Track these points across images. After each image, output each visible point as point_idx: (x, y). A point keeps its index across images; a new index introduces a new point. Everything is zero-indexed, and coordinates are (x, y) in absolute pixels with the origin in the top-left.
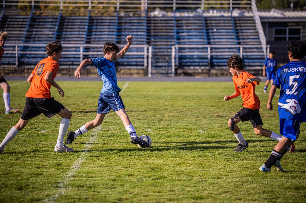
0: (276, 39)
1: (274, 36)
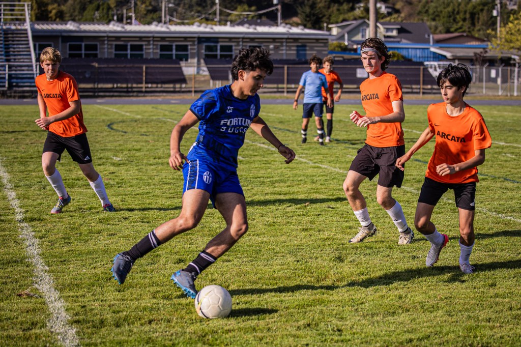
0: (70, 55)
1: (68, 52)
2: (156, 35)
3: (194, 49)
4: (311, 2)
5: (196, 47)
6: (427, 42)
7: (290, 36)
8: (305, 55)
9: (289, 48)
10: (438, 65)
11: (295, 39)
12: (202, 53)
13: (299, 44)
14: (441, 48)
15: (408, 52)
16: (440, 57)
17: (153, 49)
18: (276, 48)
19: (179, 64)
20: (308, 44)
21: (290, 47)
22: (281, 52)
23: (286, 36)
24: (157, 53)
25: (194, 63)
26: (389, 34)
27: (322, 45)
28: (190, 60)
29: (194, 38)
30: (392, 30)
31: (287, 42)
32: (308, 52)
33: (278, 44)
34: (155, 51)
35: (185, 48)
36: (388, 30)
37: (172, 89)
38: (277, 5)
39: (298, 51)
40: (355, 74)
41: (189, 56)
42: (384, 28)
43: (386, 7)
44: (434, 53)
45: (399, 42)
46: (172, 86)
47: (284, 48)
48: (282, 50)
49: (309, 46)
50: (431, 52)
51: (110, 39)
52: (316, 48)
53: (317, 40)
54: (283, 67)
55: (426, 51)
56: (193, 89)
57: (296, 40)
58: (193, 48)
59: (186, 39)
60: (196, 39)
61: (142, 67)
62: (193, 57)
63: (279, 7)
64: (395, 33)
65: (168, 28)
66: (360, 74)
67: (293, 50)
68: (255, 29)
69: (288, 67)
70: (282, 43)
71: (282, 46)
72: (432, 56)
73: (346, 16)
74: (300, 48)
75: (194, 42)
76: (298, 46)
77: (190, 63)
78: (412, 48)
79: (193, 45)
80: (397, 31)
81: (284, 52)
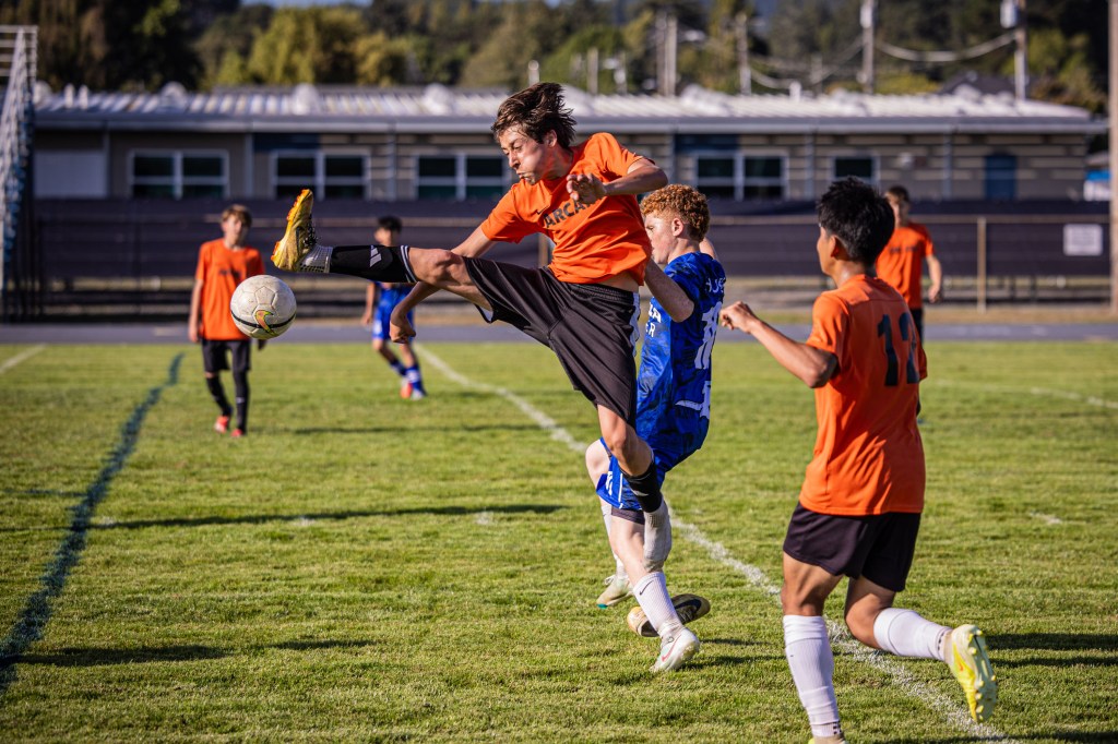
7: (962, 127)
8: (1012, 183)
11: (972, 137)
13: (992, 152)
18: (920, 163)
20: (1020, 152)
22: (933, 176)
23: (947, 128)
27: (1059, 151)
31: (953, 146)
32: (1021, 175)
33: (925, 152)
39: (988, 170)
40: (1059, 243)
47: (944, 163)
48: (939, 169)
51: (402, 140)
53: (1047, 138)
57: (977, 138)
60: (669, 141)
63: (1020, 36)
66: (1075, 242)
67: (974, 169)
71: (938, 156)
74: (994, 164)
76: (987, 157)
81: (944, 175)
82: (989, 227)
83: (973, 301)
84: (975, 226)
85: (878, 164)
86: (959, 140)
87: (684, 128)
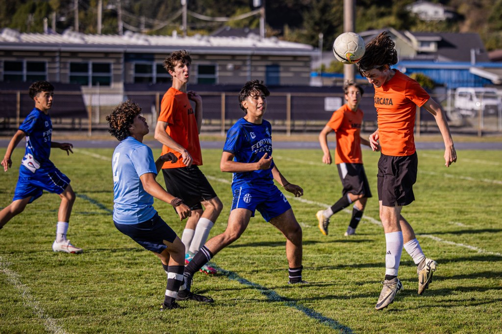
1: (3, 72)
2: (63, 49)
3: (119, 69)
4: (321, 4)
5: (122, 67)
6: (468, 59)
7: (256, 52)
8: (278, 78)
9: (255, 69)
10: (476, 92)
11: (262, 56)
12: (131, 75)
13: (269, 63)
14: (485, 68)
15: (439, 74)
16: (485, 81)
17: (60, 68)
18: (237, 69)
19: (80, 90)
20: (282, 64)
21: (256, 66)
22: (242, 74)
23: (249, 52)
24: (65, 74)
25: (119, 89)
26: (425, 49)
27: (301, 64)
28: (113, 85)
29: (119, 53)
30: (428, 43)
31: (252, 61)
32: (282, 75)
33: (239, 63)
34: (63, 71)
35: (106, 68)
36: (423, 43)
37: (68, 126)
38: (258, 8)
39: (267, 72)
40: (323, 106)
41: (113, 79)
42: (419, 41)
43: (446, 12)
44: (476, 76)
45: (432, 61)
46: (69, 121)
47: (248, 68)
48: (245, 71)
49: (283, 66)
50: (471, 74)
52: (293, 69)
53: (295, 58)
54: (220, 96)
55: (465, 73)
56: (90, 127)
57: (264, 57)
58: (117, 69)
59: (107, 54)
60: (122, 56)
61: (15, 95)
62: (117, 80)
63: (262, 11)
64: (432, 48)
65: (83, 39)
66: (330, 105)
67: (261, 71)
68: (208, 41)
69: (226, 96)
70: (244, 61)
71: (245, 65)
72: (473, 79)
73: (374, 24)
74: (271, 69)
75: (118, 59)
76: (267, 66)
77: (114, 89)
78: (445, 69)
79: (118, 63)
80: (436, 46)
81: (248, 74)
82: (292, 98)
83: (285, 131)
84: (285, 97)
85: (218, 68)
86: (254, 58)
87: (129, 50)
